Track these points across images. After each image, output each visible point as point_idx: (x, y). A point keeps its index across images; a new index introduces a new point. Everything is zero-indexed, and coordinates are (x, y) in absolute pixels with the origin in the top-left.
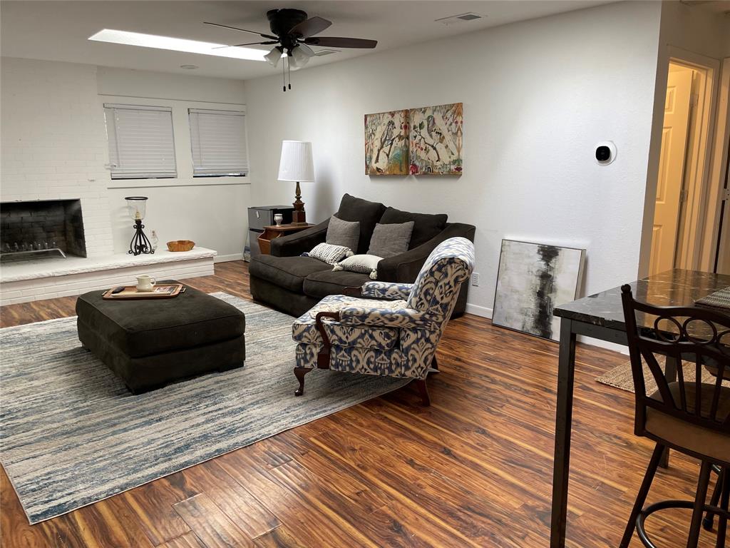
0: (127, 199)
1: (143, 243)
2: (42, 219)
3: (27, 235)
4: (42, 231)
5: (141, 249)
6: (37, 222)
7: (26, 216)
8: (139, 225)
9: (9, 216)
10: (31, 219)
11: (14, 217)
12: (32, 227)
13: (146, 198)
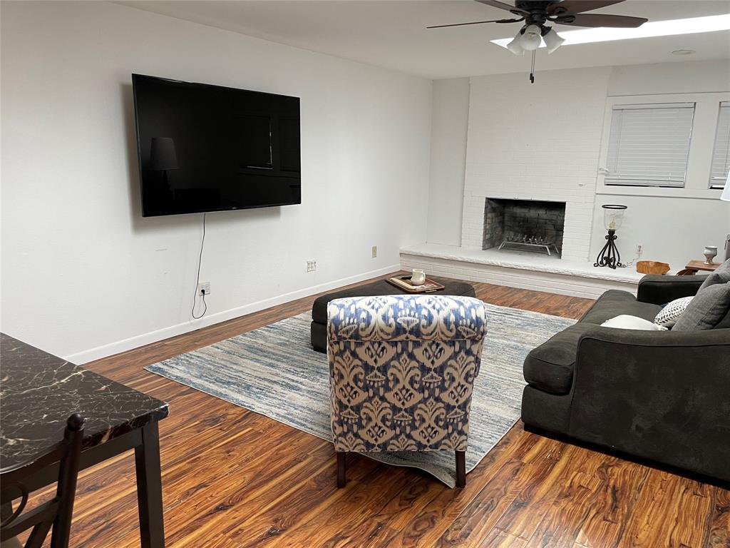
0: (604, 207)
1: (611, 256)
2: (554, 218)
3: (540, 230)
4: (553, 228)
5: (609, 261)
6: (550, 220)
7: (542, 213)
8: (611, 236)
9: (529, 211)
10: (545, 217)
11: (532, 213)
12: (546, 223)
13: (626, 207)
